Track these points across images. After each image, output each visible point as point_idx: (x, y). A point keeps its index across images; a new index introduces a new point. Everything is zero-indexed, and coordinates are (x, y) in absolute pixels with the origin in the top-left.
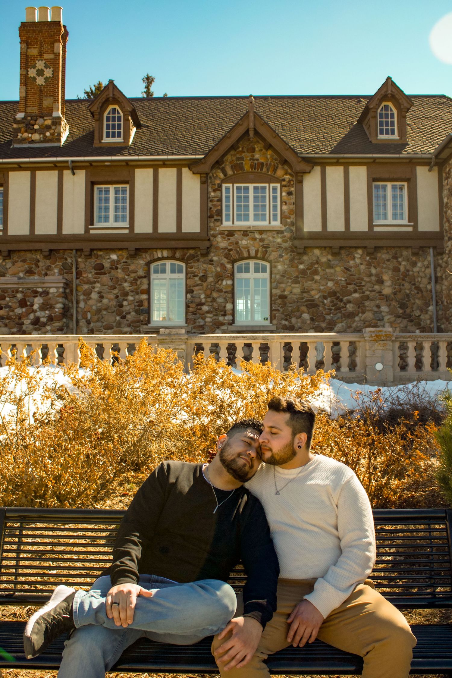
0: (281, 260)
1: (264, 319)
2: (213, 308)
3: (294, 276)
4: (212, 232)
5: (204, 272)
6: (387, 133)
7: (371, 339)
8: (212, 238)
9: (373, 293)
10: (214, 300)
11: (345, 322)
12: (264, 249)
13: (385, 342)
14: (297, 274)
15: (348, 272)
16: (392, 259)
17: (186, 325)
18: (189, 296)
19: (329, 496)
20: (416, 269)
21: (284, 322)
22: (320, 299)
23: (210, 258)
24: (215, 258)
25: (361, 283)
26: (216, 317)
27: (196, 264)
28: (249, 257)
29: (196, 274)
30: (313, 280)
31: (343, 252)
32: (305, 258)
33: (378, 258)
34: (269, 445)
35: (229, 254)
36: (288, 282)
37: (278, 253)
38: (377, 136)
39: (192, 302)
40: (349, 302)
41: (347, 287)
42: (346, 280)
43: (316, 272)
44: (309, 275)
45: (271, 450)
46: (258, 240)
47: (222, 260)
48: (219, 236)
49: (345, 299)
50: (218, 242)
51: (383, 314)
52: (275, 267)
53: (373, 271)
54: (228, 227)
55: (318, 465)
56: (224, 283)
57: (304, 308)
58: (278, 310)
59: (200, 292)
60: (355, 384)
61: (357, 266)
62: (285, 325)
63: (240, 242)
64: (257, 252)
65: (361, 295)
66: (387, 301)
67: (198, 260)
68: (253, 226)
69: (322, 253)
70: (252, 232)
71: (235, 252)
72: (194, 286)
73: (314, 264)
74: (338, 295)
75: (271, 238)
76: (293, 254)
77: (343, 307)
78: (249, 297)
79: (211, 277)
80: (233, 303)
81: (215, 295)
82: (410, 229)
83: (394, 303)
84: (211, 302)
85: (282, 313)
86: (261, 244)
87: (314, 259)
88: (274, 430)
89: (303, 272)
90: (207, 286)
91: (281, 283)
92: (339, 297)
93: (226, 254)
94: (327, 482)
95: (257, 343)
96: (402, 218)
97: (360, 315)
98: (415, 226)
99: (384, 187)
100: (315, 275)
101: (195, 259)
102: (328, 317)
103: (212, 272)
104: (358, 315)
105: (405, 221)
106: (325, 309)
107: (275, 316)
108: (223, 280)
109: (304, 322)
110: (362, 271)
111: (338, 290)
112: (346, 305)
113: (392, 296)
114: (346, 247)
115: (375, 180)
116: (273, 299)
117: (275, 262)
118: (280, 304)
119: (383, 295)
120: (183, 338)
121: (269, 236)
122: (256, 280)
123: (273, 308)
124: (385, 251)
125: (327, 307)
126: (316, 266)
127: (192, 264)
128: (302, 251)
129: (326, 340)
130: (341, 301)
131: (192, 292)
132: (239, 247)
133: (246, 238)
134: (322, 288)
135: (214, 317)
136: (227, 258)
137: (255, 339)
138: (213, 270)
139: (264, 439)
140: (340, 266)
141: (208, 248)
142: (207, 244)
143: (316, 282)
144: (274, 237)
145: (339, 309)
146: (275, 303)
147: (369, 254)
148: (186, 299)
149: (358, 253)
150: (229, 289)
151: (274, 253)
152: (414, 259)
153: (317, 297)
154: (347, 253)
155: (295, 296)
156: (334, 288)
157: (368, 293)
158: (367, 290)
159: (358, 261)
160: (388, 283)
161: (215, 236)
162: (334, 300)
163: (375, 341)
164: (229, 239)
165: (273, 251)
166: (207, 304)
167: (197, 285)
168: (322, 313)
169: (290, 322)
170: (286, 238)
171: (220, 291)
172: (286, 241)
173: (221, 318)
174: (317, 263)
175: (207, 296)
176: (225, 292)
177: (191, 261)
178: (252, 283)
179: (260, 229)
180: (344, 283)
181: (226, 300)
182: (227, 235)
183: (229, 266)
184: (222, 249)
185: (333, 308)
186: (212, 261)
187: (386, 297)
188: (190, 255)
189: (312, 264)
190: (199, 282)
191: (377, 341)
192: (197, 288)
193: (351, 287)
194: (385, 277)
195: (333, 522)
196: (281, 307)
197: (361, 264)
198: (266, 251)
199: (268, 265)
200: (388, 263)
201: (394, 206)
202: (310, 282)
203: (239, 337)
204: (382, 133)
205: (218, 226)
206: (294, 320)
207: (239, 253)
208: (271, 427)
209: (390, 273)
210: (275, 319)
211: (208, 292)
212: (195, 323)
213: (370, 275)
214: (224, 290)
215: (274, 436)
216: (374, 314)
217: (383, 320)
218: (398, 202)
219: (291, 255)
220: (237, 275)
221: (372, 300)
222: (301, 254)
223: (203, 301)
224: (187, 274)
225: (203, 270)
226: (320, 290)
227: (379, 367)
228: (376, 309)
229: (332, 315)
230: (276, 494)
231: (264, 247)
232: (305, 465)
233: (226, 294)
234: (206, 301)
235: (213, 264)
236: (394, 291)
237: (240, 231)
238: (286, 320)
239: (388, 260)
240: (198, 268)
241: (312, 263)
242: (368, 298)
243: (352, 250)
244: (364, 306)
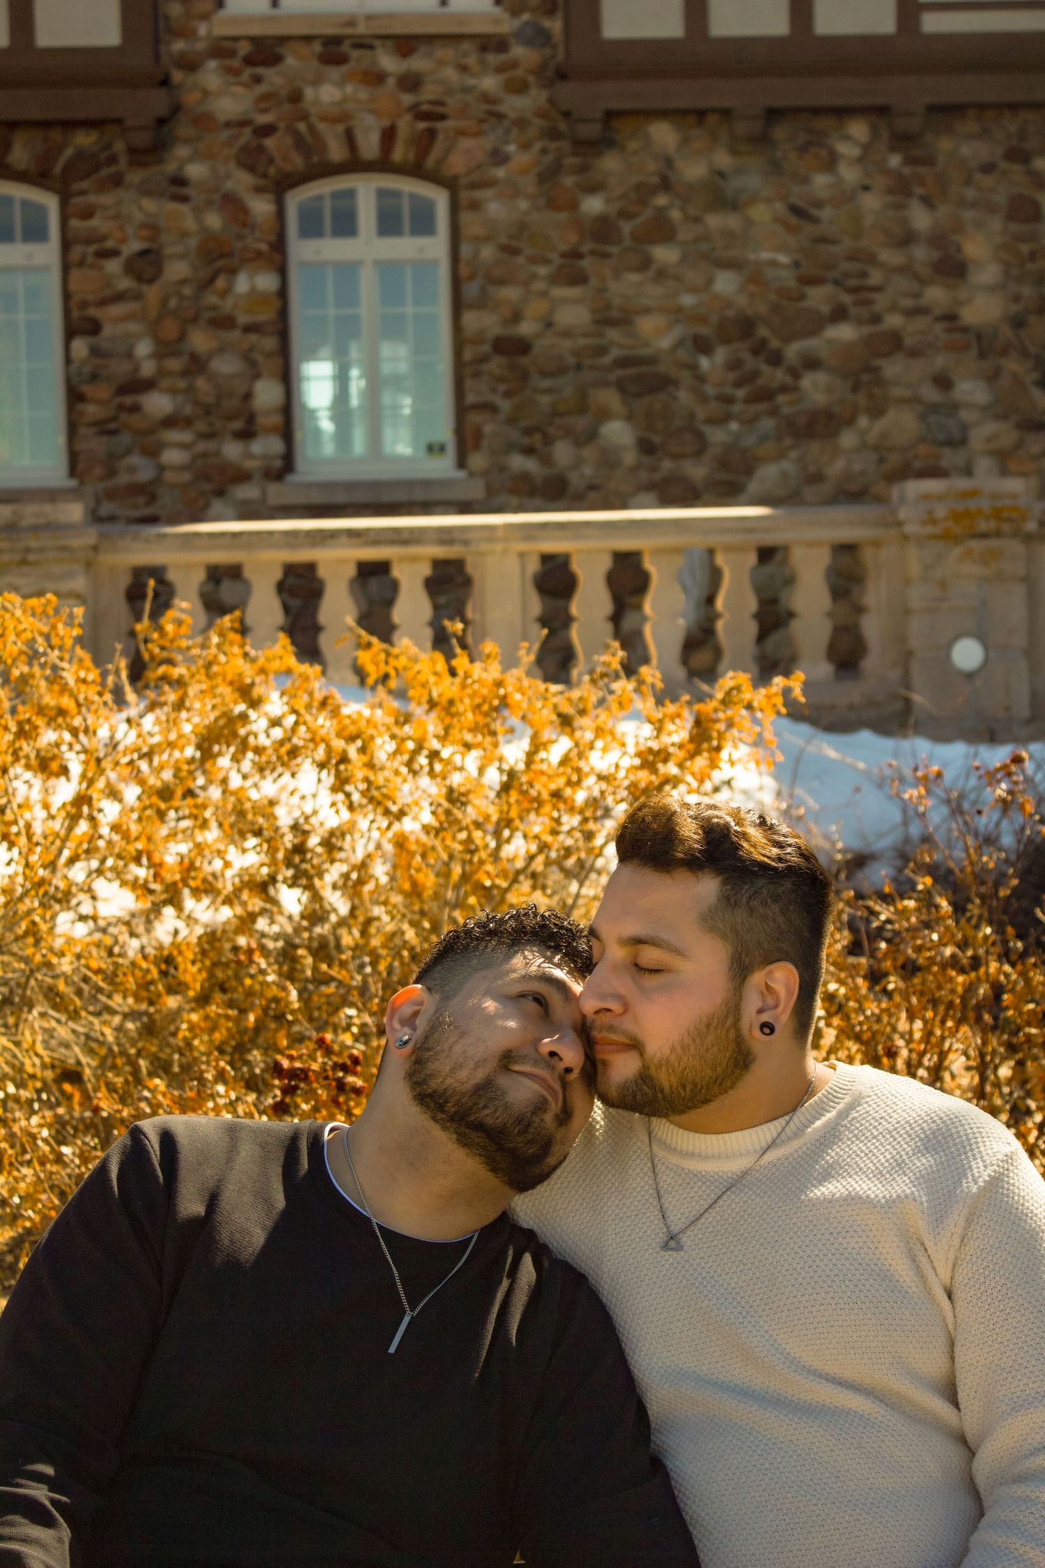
0: (500, 173)
1: (430, 448)
2: (196, 403)
3: (563, 247)
4: (179, 46)
5: (146, 233)
7: (930, 529)
8: (177, 76)
9: (921, 323)
10: (197, 365)
11: (794, 454)
12: (422, 125)
13: (994, 543)
14: (573, 238)
15: (808, 228)
16: (1004, 165)
17: (73, 483)
18: (80, 347)
19: (914, 1249)
21: (519, 462)
22: (682, 355)
23: (170, 167)
24: (196, 171)
25: (864, 275)
26: (210, 446)
27: (106, 199)
28: (355, 165)
29: (110, 244)
30: (645, 264)
31: (781, 132)
32: (610, 163)
33: (941, 159)
34: (628, 1024)
35: (261, 149)
36: (534, 277)
37: (488, 142)
39: (94, 377)
40: (812, 363)
41: (802, 297)
42: (797, 265)
43: (662, 231)
44: (627, 242)
45: (635, 1046)
46: (391, 82)
47: (228, 176)
48: (212, 64)
49: (792, 351)
50: (206, 93)
51: (965, 415)
52: (475, 206)
53: (921, 219)
54: (249, 19)
55: (852, 1106)
56: (242, 284)
57: (610, 398)
58: (490, 408)
59: (133, 327)
60: (866, 736)
61: (846, 197)
62: (525, 476)
63: (309, 93)
64: (389, 135)
65: (867, 330)
66: (982, 355)
67: (117, 181)
68: (370, 18)
69: (685, 141)
70: (363, 44)
71: (288, 141)
72: (103, 302)
73: (653, 191)
74: (762, 331)
75: (451, 74)
76: (553, 145)
77: (784, 389)
78: (355, 352)
79: (182, 256)
80: (287, 378)
81: (200, 340)
83: (1012, 365)
84: (185, 373)
85: (512, 420)
86: (408, 99)
87: (652, 166)
88: (651, 955)
89: (603, 230)
90: (164, 302)
91: (501, 282)
92: (764, 342)
93: (245, 149)
94: (901, 1186)
95: (414, 559)
97: (863, 421)
100: (655, 241)
101: (106, 172)
102: (718, 436)
103: (184, 235)
104: (850, 422)
106: (704, 399)
107: (478, 436)
108: (233, 272)
109: (609, 460)
110: (868, 221)
111: (762, 309)
112: (795, 374)
113: (1006, 332)
114: (798, 110)
116: (468, 354)
117: (474, 186)
118: (500, 379)
119: (965, 330)
120: (76, 542)
121: (441, 63)
122: (389, 270)
123: (471, 398)
124: (971, 126)
125: (710, 390)
126: (661, 200)
127: (92, 199)
128: (592, 130)
129: (728, 539)
130: (776, 359)
131: (94, 328)
132: (305, 117)
133: (335, 72)
134: (688, 300)
135: (202, 446)
136: (251, 169)
137: (405, 542)
138: (190, 223)
139: (602, 997)
140: (769, 200)
141: (161, 122)
142: (157, 102)
143: (661, 275)
144: (464, 69)
145: (765, 395)
146: (477, 375)
147: (901, 141)
148: (68, 360)
149: (848, 138)
150: (266, 315)
151: (467, 143)
153: (665, 343)
154: (803, 138)
155: (567, 344)
156: (742, 301)
157: (894, 321)
158: (893, 308)
159: (850, 174)
160: (987, 273)
161: (190, 65)
162: (746, 356)
163: (948, 537)
164: (258, 80)
165: (461, 133)
166: (165, 383)
167: (119, 297)
168: (692, 416)
169: (547, 460)
170: (519, 73)
171: (223, 322)
172: (518, 87)
173: (232, 450)
174: (666, 184)
175: (165, 350)
176: (249, 329)
177: (84, 185)
178: (368, 283)
179: (398, 30)
180: (788, 279)
181: (253, 364)
182: (249, 61)
183: (261, 207)
184: (228, 124)
185: (741, 393)
186: (179, 181)
187: (979, 337)
188: (79, 155)
189: (644, 192)
190: (125, 283)
191: (956, 540)
192: (115, 310)
193: (819, 298)
194: (975, 248)
195: (933, 1363)
196: (508, 395)
197: (866, 188)
198: (432, 134)
199: (440, 199)
200: (986, 181)
202: (634, 277)
203: (334, 534)
205: (205, 17)
206: (562, 452)
207: (307, 145)
208: (638, 941)
209: (996, 225)
210: (477, 446)
211: (170, 329)
212: (111, 473)
213: (907, 239)
214: (243, 319)
215: (651, 981)
216: (923, 418)
217: (963, 442)
219: (544, 151)
220: (302, 250)
221: (914, 353)
222: (591, 147)
223: (148, 369)
224: (66, 245)
225: (143, 226)
226: (679, 310)
227: (967, 654)
228: (931, 394)
229: (734, 426)
230: (665, 1247)
231: (421, 116)
232: (794, 1110)
233: (253, 338)
234: (161, 373)
235: (184, 199)
236: (1015, 308)
237: (308, 39)
238: (529, 451)
239: (988, 168)
240: (116, 217)
241: (639, 187)
242: (894, 343)
243: (824, 123)
244: (880, 382)
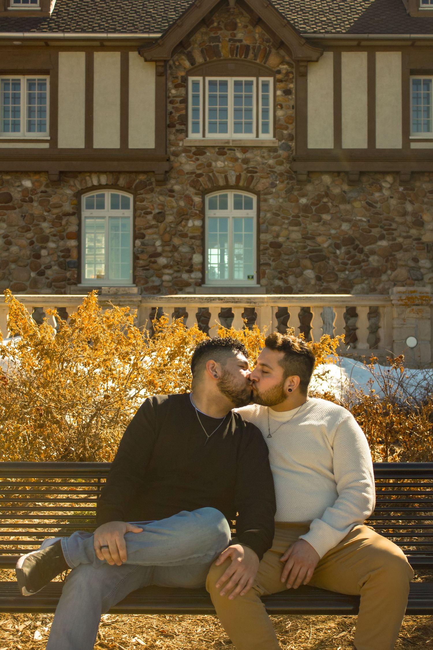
0: (274, 190)
1: (249, 277)
2: (174, 261)
3: (293, 214)
4: (173, 148)
5: (160, 207)
7: (400, 302)
8: (172, 158)
9: (408, 241)
10: (175, 249)
11: (366, 282)
12: (249, 175)
13: (420, 307)
14: (296, 211)
15: (372, 209)
17: (134, 285)
18: (138, 242)
19: (324, 437)
21: (277, 282)
22: (330, 249)
23: (169, 186)
24: (177, 188)
25: (391, 225)
26: (178, 275)
27: (148, 196)
28: (227, 187)
29: (149, 210)
31: (364, 179)
32: (309, 188)
33: (416, 189)
35: (198, 181)
36: (284, 223)
37: (270, 180)
38: (418, 6)
39: (142, 252)
40: (373, 253)
41: (370, 232)
42: (368, 221)
43: (325, 209)
44: (314, 213)
46: (240, 161)
47: (187, 190)
48: (183, 154)
49: (367, 249)
50: (181, 163)
51: (422, 270)
52: (266, 200)
53: (409, 208)
54: (195, 141)
56: (190, 223)
57: (307, 263)
58: (268, 265)
59: (155, 236)
61: (385, 200)
62: (279, 287)
63: (214, 164)
64: (238, 178)
65: (391, 243)
66: (428, 252)
67: (152, 190)
68: (234, 141)
69: (334, 181)
70: (232, 149)
71: (206, 179)
72: (146, 228)
73: (323, 197)
74: (357, 242)
75: (259, 158)
76: (291, 182)
77: (363, 261)
78: (226, 246)
79: (171, 214)
80: (203, 253)
81: (176, 241)
84: (171, 251)
85: (275, 269)
86: (245, 166)
87: (322, 189)
88: (266, 369)
89: (306, 209)
90: (165, 229)
91: (273, 225)
92: (357, 245)
93: (193, 181)
94: (322, 422)
95: (239, 307)
97: (389, 272)
99: (427, 83)
100: (323, 213)
101: (148, 187)
102: (342, 275)
103: (173, 208)
104: (385, 272)
106: (337, 263)
107: (264, 273)
108: (188, 220)
109: (306, 282)
110: (392, 208)
111: (357, 235)
112: (367, 256)
114: (369, 172)
115: (414, 72)
116: (262, 247)
117: (265, 194)
118: (272, 256)
119: (423, 243)
120: (135, 299)
121: (256, 155)
122: (237, 220)
123: (262, 261)
124: (426, 178)
125: (340, 261)
126: (325, 200)
127: (144, 196)
128: (304, 177)
129: (336, 304)
130: (361, 251)
131: (143, 236)
132: (212, 171)
133: (222, 158)
134: (333, 232)
135: (176, 275)
136: (194, 187)
137: (236, 302)
138: (174, 204)
140: (360, 200)
141: (166, 172)
142: (165, 166)
143: (325, 223)
144: (263, 157)
145: (357, 263)
146: (265, 254)
147: (402, 183)
148: (134, 246)
149: (386, 181)
150: (197, 233)
151: (263, 181)
153: (326, 245)
154: (371, 181)
155: (293, 245)
156: (351, 232)
157: (400, 240)
158: (400, 236)
159: (386, 193)
160: (431, 226)
161: (176, 155)
162: (351, 250)
163: (406, 305)
164: (197, 160)
165: (262, 177)
166: (164, 254)
167: (151, 227)
168: (334, 268)
169: (286, 282)
170: (281, 159)
171: (183, 235)
172: (280, 163)
173: (185, 276)
174: (327, 195)
175: (165, 244)
176: (192, 238)
177: (142, 192)
178: (230, 224)
179: (243, 145)
180: (366, 226)
181: (193, 249)
182: (195, 154)
183: (197, 199)
184: (187, 173)
185: (349, 262)
186: (172, 191)
187: (428, 245)
188: (141, 182)
189: (320, 197)
190: (153, 223)
191: (409, 306)
192: (150, 231)
193: (375, 232)
194: (427, 217)
196: (274, 261)
197: (391, 197)
198: (252, 177)
199: (254, 198)
200: (431, 196)
202: (316, 224)
203: (214, 299)
204: (425, 2)
205: (182, 140)
206: (291, 279)
207: (212, 180)
210: (264, 277)
211: (167, 237)
212: (146, 282)
213: (405, 214)
214: (190, 235)
216: (409, 271)
217: (422, 279)
219: (288, 183)
220: (210, 213)
221: (406, 251)
222: (302, 183)
223: (159, 250)
224: (135, 210)
226: (330, 235)
227: (411, 342)
228: (412, 264)
229: (347, 272)
231: (249, 172)
233: (193, 240)
234: (164, 251)
235: (173, 197)
237: (214, 147)
238: (280, 279)
239: (431, 192)
240: (151, 202)
241: (318, 195)
242: (400, 247)
243: (378, 176)
244: (395, 259)
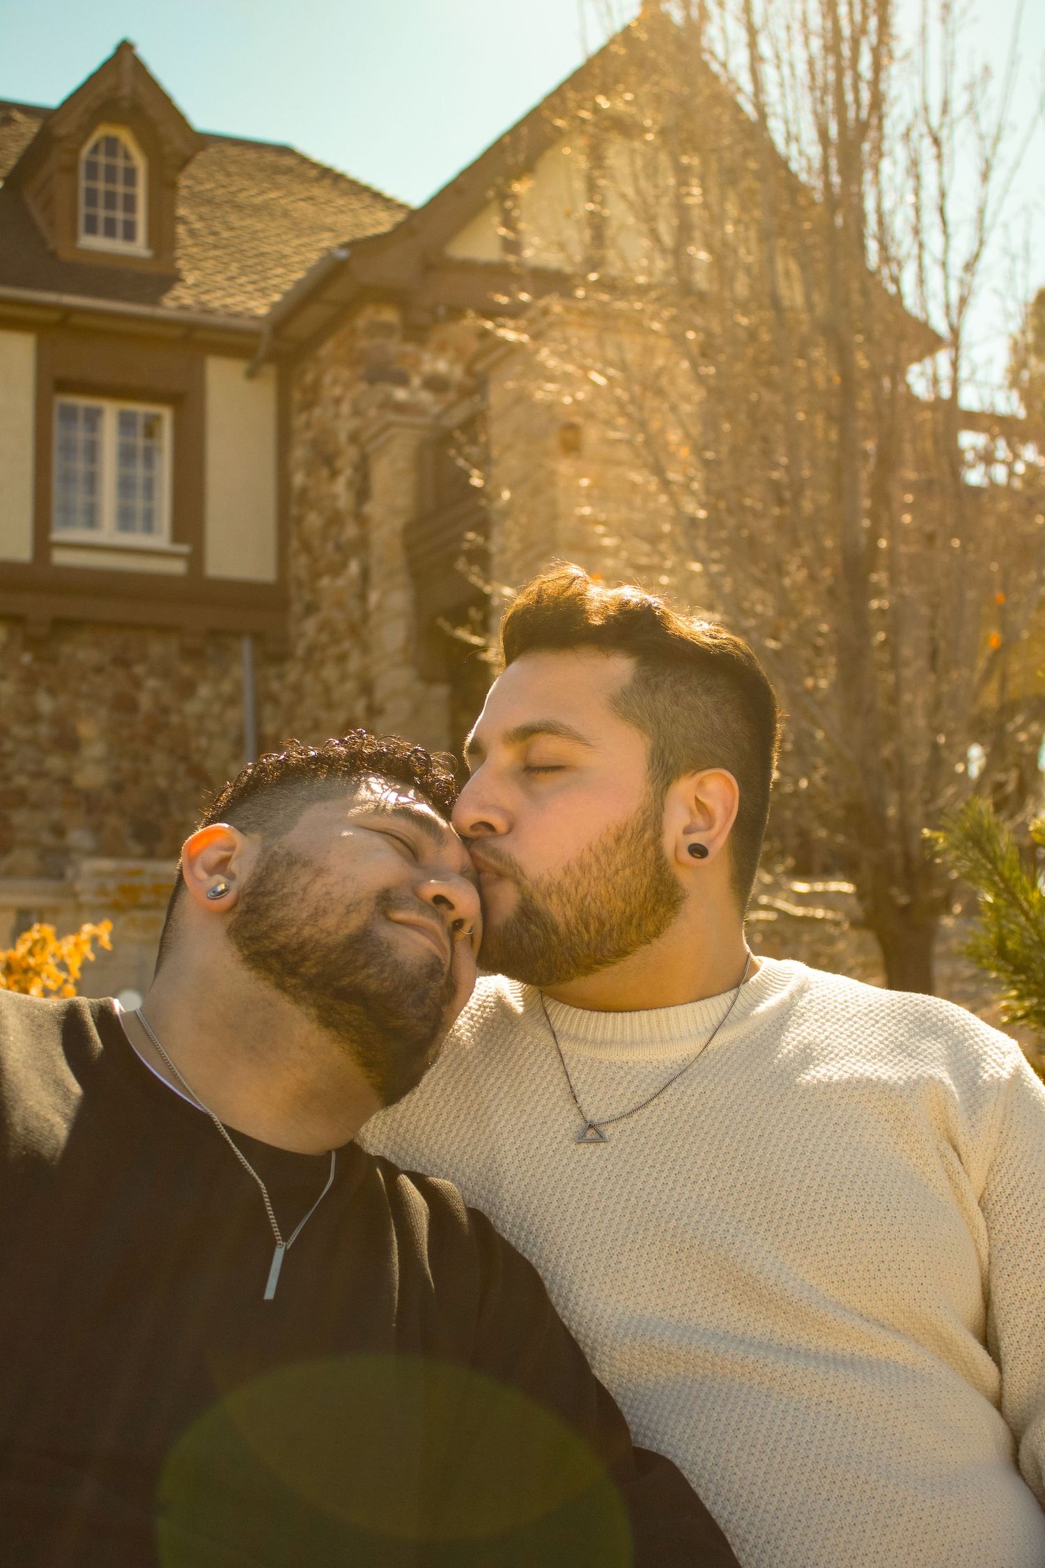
6: (110, 232)
9: (41, 784)
16: (110, 668)
20: (193, 707)
33: (62, 660)
38: (74, 236)
51: (74, 857)
53: (45, 704)
66: (89, 811)
82: (177, 567)
83: (112, 821)
96: (149, 528)
98: (196, 559)
99: (93, 418)
105: (161, 539)
113: (109, 795)
115: (64, 386)
119: (76, 791)
124: (86, 637)
147: (31, 643)
152: (186, 670)
157: (21, 781)
158: (21, 771)
160: (95, 749)
187: (87, 797)
194: (87, 729)
200: (97, 679)
201: (125, 486)
204: (91, 228)
209: (103, 713)
213: (33, 718)
216: (42, 856)
218: (139, 471)
221: (36, 807)
228: (48, 839)
236: (116, 777)
239: (99, 670)
242: (20, 797)
244: (8, 827)
